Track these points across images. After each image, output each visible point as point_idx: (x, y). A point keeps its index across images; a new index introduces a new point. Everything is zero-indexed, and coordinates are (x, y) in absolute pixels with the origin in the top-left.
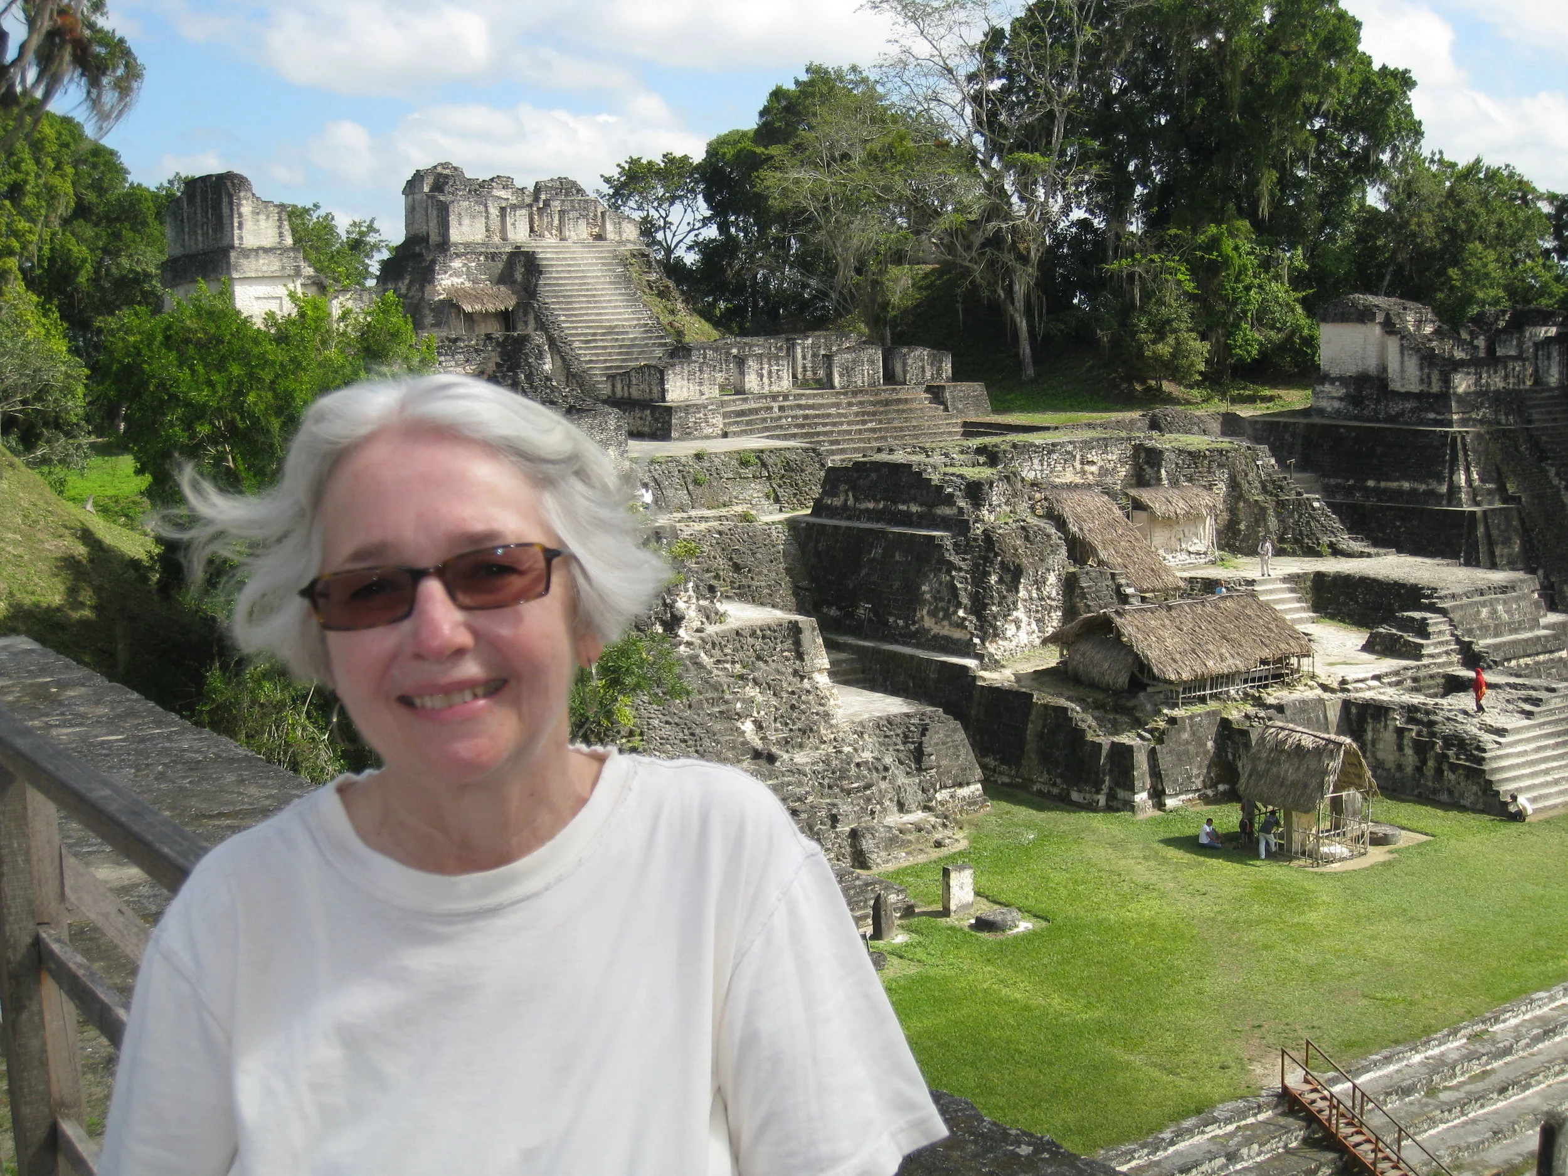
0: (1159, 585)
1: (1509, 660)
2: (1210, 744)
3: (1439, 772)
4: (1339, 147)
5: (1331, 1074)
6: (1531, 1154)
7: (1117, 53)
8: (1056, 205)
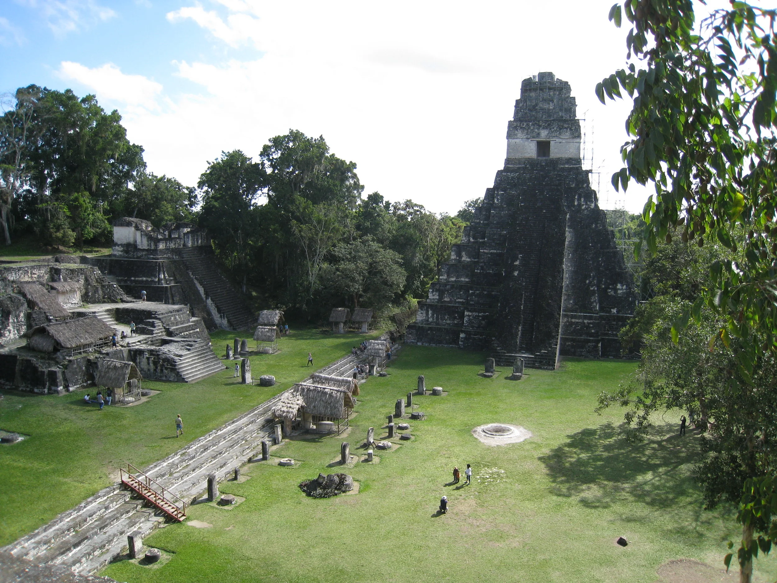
0: (61, 315)
1: (181, 333)
2: (84, 368)
3: (162, 370)
4: (119, 169)
5: (138, 474)
6: (205, 489)
7: (40, 132)
8: (18, 184)
